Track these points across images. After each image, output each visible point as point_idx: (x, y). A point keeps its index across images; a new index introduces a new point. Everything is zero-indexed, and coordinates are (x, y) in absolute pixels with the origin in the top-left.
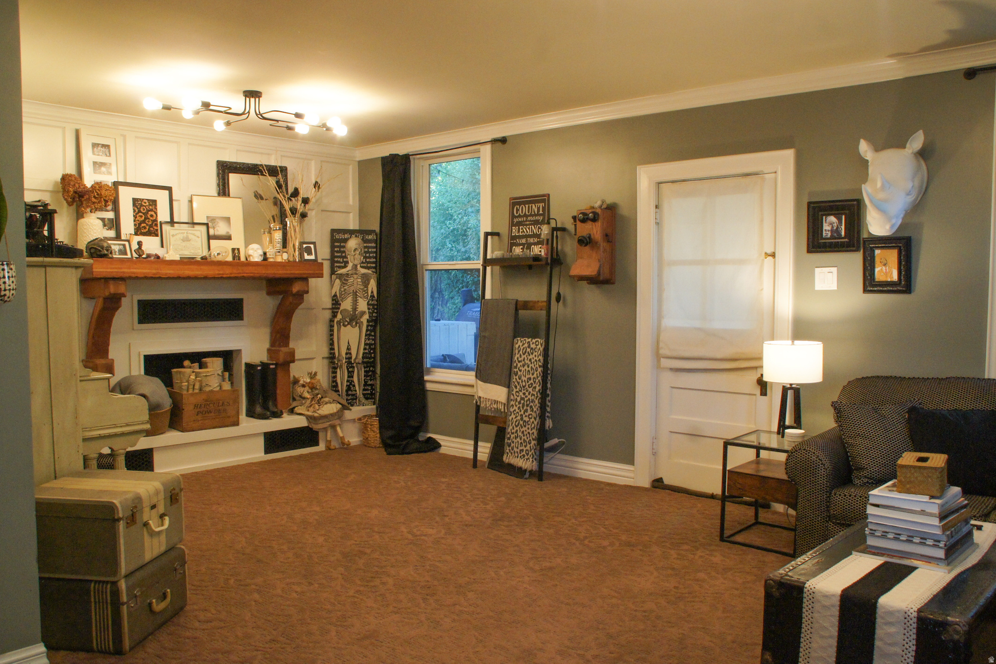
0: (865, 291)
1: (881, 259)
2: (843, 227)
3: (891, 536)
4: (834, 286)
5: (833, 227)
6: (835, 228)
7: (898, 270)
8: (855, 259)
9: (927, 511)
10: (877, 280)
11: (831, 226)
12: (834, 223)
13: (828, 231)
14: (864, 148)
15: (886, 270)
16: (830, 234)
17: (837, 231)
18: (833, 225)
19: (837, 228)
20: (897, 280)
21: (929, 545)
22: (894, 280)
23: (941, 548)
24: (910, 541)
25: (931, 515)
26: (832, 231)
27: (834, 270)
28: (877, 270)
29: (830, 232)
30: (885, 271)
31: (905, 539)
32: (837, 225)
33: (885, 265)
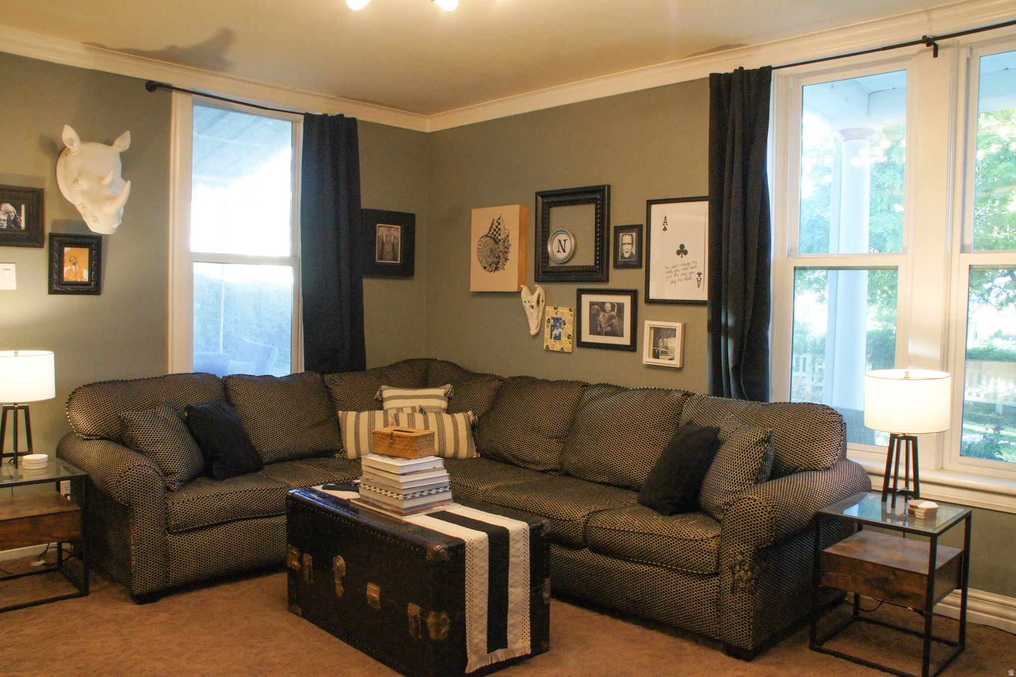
0: (52, 292)
1: (71, 258)
2: (23, 218)
3: (409, 497)
4: (13, 286)
5: (9, 216)
6: (12, 218)
7: (89, 270)
8: (39, 257)
9: (437, 467)
10: (65, 280)
11: (7, 215)
12: (11, 212)
13: (4, 220)
14: (69, 134)
15: (76, 269)
16: (6, 225)
17: (15, 222)
18: (11, 214)
19: (15, 218)
20: (87, 280)
21: (434, 494)
22: (85, 281)
23: (449, 491)
24: (429, 494)
25: (440, 469)
26: (8, 221)
27: (12, 267)
28: (66, 269)
29: (6, 222)
30: (74, 270)
31: (426, 494)
32: (15, 215)
33: (74, 264)
